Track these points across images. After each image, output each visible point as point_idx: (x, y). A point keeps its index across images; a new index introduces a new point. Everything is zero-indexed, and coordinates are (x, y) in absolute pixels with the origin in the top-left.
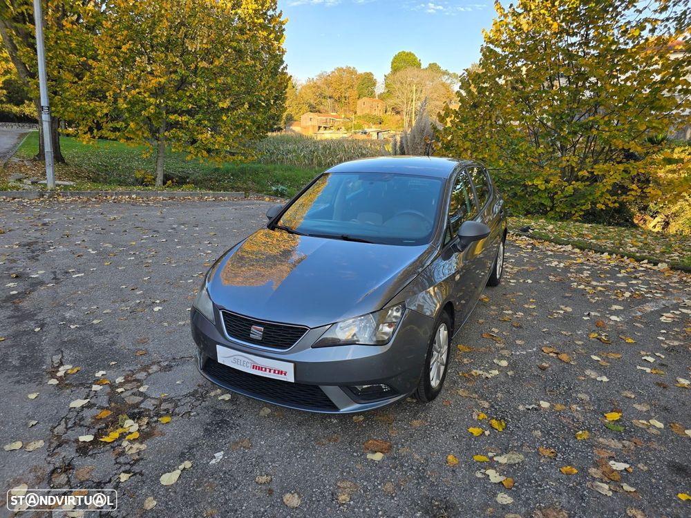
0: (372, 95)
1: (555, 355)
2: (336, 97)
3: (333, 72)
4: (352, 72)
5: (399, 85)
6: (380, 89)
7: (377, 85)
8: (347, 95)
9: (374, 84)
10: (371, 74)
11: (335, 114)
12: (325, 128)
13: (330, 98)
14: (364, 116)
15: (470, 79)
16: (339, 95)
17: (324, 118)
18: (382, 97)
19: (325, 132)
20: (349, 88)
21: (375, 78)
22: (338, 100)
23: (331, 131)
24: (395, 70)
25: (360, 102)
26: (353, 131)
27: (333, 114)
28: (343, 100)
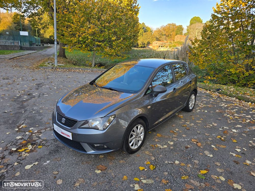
0: (181, 34)
1: (196, 143)
2: (167, 35)
3: (167, 25)
4: (174, 25)
5: (192, 30)
6: (185, 31)
7: (184, 30)
8: (171, 34)
9: (183, 30)
10: (182, 26)
11: (166, 41)
12: (162, 46)
13: (165, 35)
14: (177, 42)
15: (207, 28)
16: (168, 34)
17: (162, 43)
18: (185, 34)
19: (162, 48)
20: (172, 31)
21: (183, 27)
22: (168, 36)
23: (164, 48)
24: (191, 24)
25: (176, 37)
26: (172, 47)
27: (165, 41)
28: (170, 36)
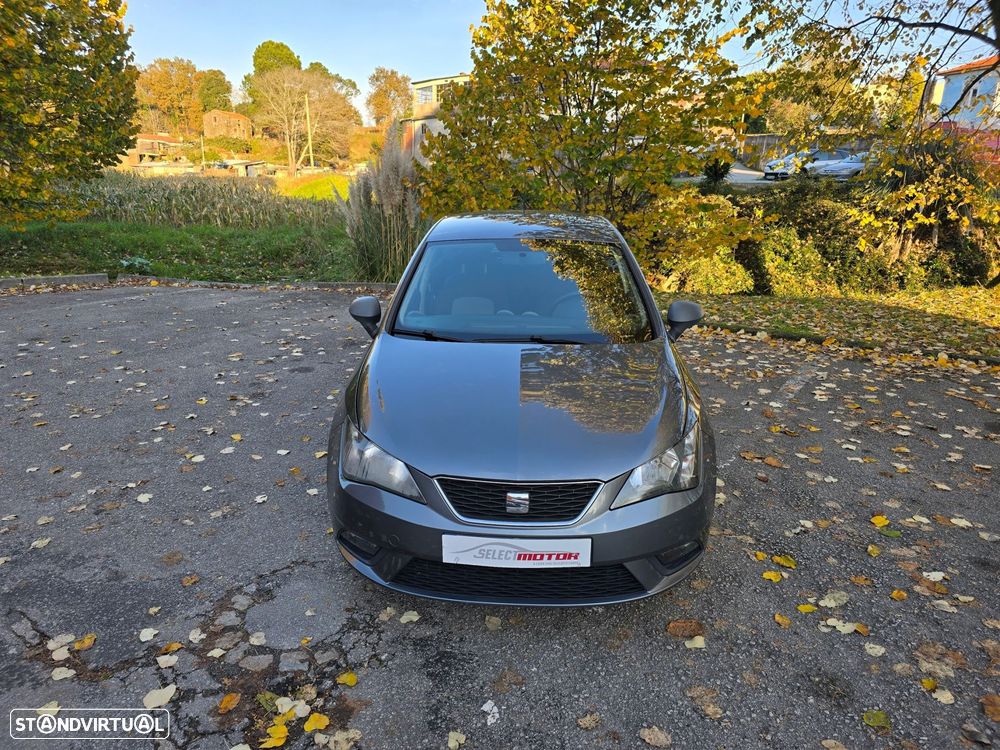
0: (225, 105)
2: (164, 108)
3: (152, 66)
4: (188, 68)
5: (272, 93)
6: (237, 97)
8: (182, 104)
9: (228, 89)
10: (222, 74)
11: (166, 135)
12: (153, 158)
13: (152, 107)
14: (218, 141)
16: (168, 103)
17: (148, 141)
18: (242, 110)
19: (153, 163)
20: (185, 93)
21: (227, 79)
22: (168, 112)
23: (163, 163)
24: (261, 69)
25: (206, 117)
26: (204, 163)
27: (160, 134)
28: (177, 113)
